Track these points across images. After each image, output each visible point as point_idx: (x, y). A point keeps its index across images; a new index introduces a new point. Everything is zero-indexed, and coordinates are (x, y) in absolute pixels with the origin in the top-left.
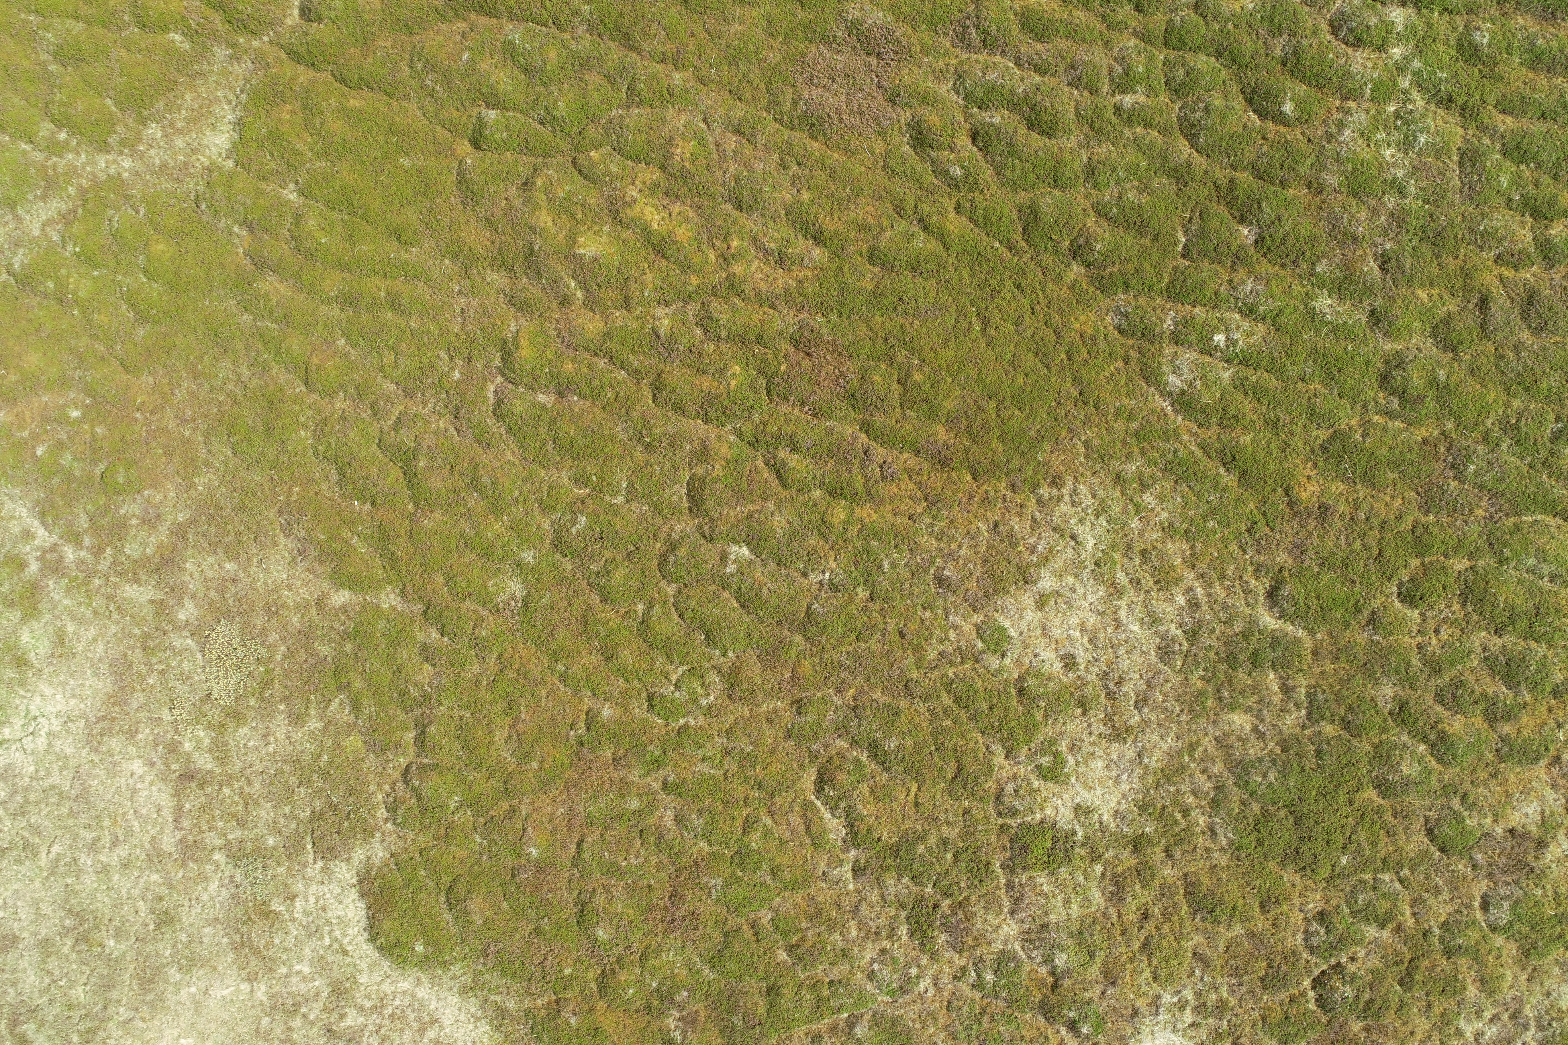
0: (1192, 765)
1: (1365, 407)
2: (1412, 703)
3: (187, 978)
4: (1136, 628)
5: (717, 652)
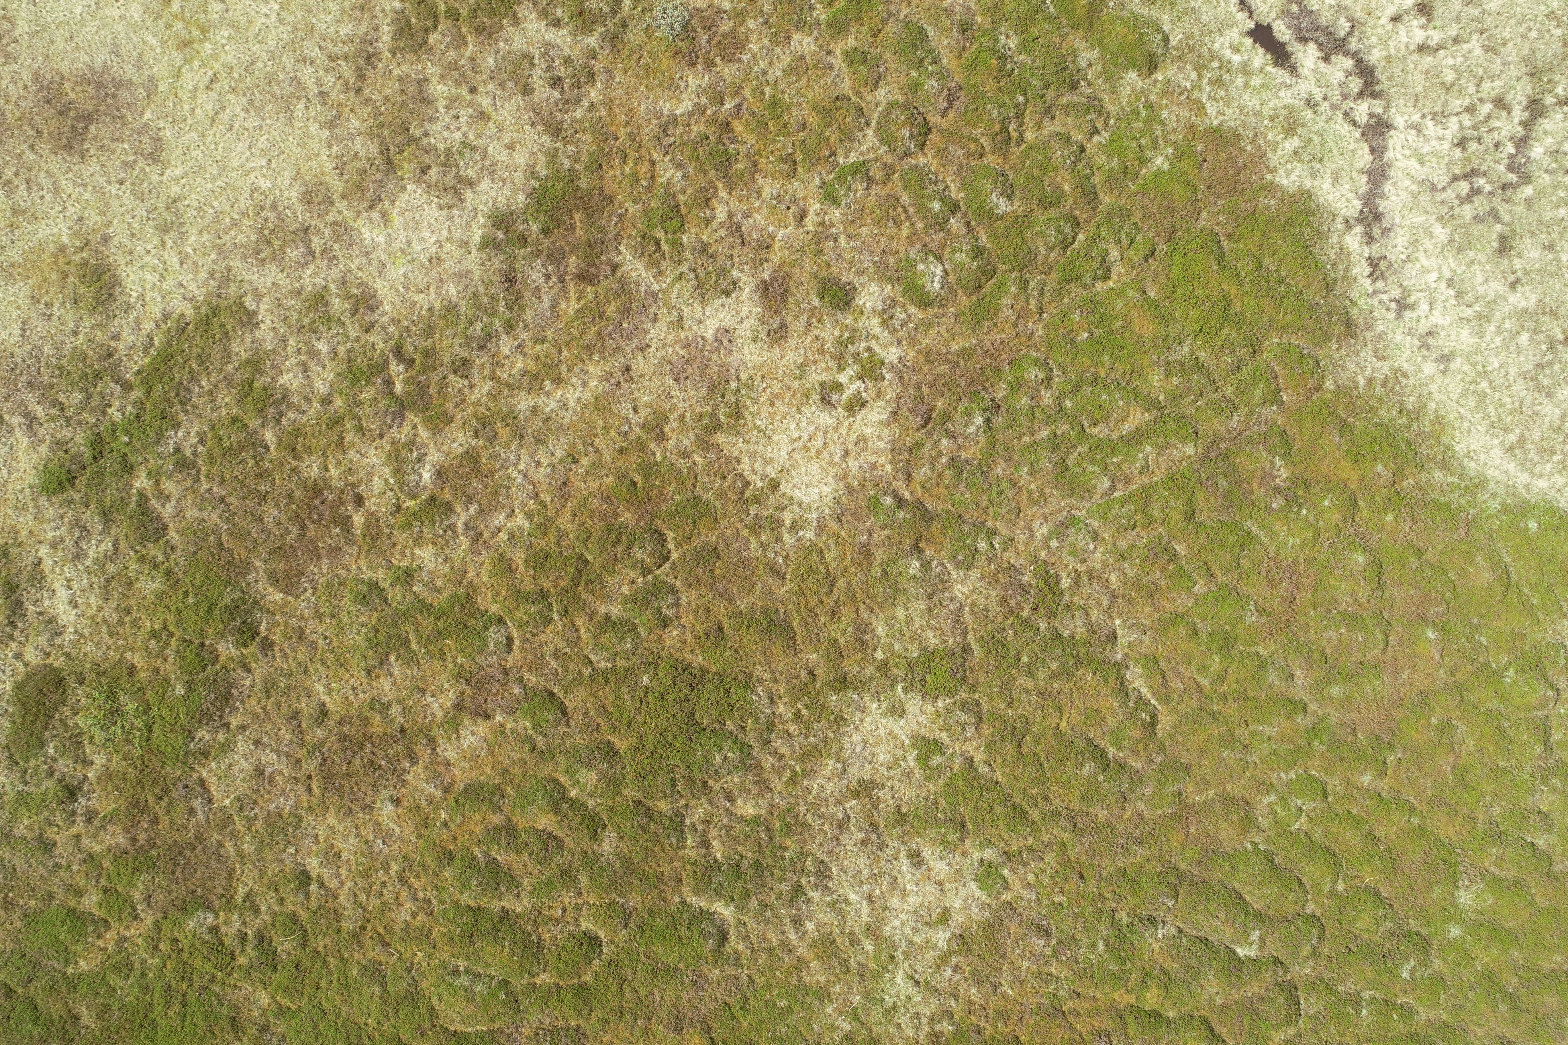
0: (792, 763)
2: (586, 839)
4: (852, 897)
5: (1261, 847)
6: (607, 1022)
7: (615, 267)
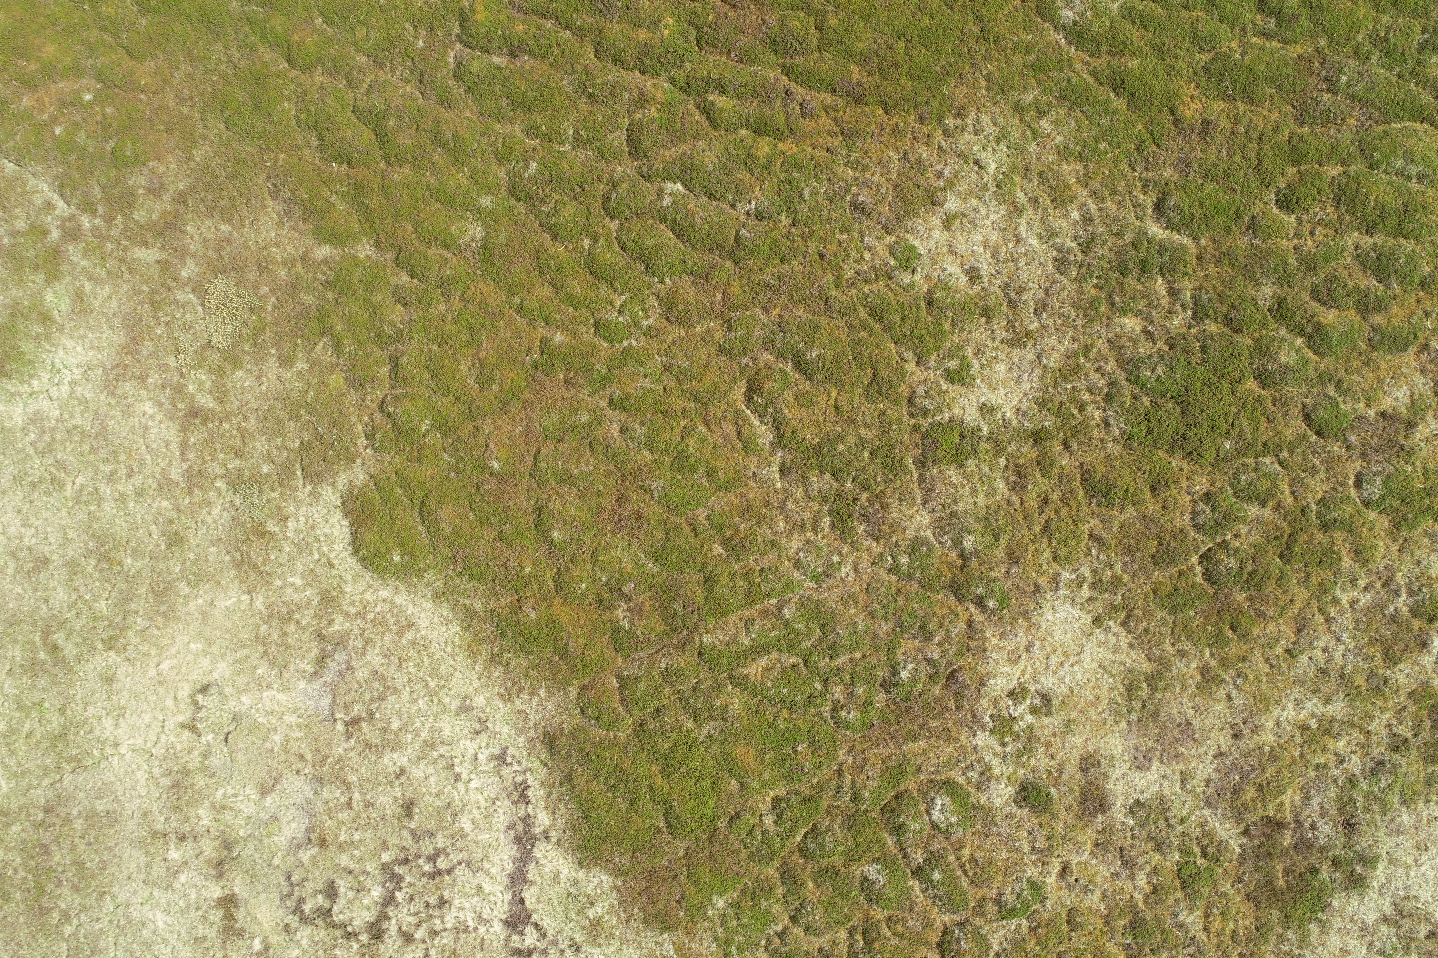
0: (1088, 365)
1: (1243, 30)
2: (1289, 300)
3: (195, 591)
4: (1034, 242)
5: (656, 279)
6: (1276, 130)
7: (1246, 832)
